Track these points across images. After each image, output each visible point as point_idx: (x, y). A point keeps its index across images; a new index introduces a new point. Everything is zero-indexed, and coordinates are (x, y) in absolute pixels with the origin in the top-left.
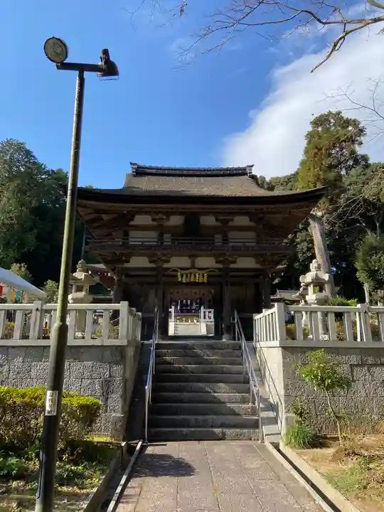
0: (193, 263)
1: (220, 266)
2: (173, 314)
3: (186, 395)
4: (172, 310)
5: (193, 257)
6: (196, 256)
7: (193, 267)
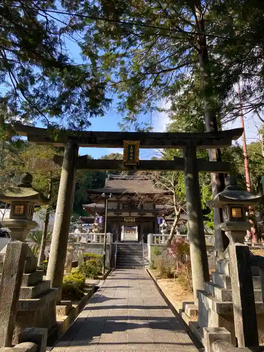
0: (130, 215)
1: (139, 216)
2: (123, 229)
3: (125, 259)
4: (123, 227)
5: (130, 212)
6: (131, 212)
7: (130, 216)
